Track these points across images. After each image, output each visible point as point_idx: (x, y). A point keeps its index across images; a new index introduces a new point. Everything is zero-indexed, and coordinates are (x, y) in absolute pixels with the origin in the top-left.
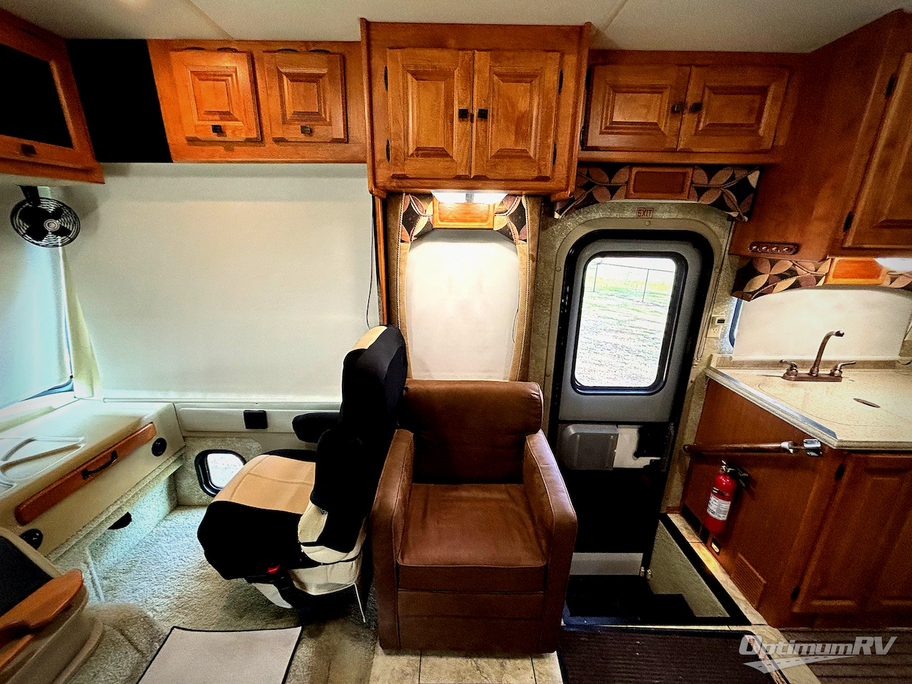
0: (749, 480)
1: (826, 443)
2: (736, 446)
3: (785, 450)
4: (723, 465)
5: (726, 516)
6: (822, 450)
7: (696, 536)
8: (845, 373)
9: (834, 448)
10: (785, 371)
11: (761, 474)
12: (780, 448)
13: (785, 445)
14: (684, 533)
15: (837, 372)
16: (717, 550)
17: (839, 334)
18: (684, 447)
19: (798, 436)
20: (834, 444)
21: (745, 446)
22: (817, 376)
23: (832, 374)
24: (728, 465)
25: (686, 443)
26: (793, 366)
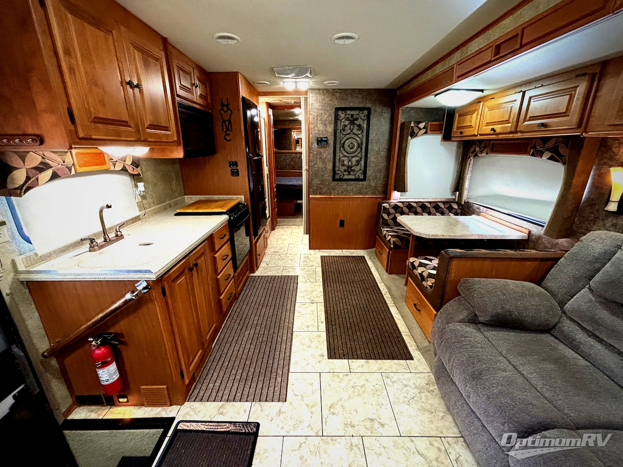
0: (118, 336)
1: (149, 279)
2: (93, 320)
3: (131, 300)
4: (92, 341)
5: (118, 373)
6: (150, 285)
7: (104, 408)
8: (124, 231)
9: (155, 279)
10: (89, 246)
11: (121, 326)
12: (126, 300)
13: (128, 296)
14: (93, 416)
15: (119, 233)
16: (125, 400)
17: (109, 207)
18: (43, 355)
19: (130, 285)
20: (153, 277)
21: (100, 315)
22: (110, 240)
23: (117, 236)
24: (96, 338)
25: (41, 351)
26: (92, 241)
